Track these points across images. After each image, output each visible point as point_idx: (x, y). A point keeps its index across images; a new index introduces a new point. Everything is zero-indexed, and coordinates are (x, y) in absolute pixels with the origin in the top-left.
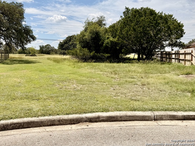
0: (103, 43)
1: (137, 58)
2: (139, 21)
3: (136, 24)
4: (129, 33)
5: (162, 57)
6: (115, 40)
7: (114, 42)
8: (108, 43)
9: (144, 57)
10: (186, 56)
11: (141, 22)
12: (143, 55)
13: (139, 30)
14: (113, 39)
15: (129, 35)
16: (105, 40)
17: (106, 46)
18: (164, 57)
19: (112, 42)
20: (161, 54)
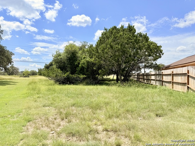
0: (79, 64)
1: (116, 79)
2: (117, 37)
3: (113, 40)
4: (106, 50)
5: (138, 78)
6: (92, 60)
7: (90, 62)
8: (84, 64)
9: (123, 78)
10: (174, 77)
11: (119, 38)
12: (121, 76)
13: (117, 47)
14: (90, 59)
15: (106, 53)
16: (82, 60)
17: (82, 67)
18: (141, 78)
19: (88, 62)
20: (137, 75)
